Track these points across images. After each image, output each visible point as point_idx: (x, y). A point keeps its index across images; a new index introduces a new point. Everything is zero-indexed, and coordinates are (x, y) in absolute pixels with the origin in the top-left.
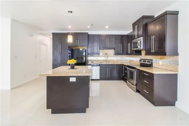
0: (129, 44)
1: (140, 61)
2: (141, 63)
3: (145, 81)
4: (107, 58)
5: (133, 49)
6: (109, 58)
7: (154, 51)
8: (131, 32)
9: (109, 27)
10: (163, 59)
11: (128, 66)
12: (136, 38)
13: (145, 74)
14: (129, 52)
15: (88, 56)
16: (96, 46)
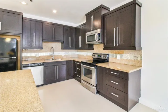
0: (80, 37)
1: (93, 56)
2: (93, 58)
3: (113, 82)
4: (53, 53)
5: (87, 43)
6: (55, 54)
7: (117, 45)
8: (84, 24)
9: (57, 12)
10: (122, 53)
11: (83, 63)
12: (92, 30)
13: (113, 73)
14: (80, 46)
15: (22, 51)
16: (36, 37)
